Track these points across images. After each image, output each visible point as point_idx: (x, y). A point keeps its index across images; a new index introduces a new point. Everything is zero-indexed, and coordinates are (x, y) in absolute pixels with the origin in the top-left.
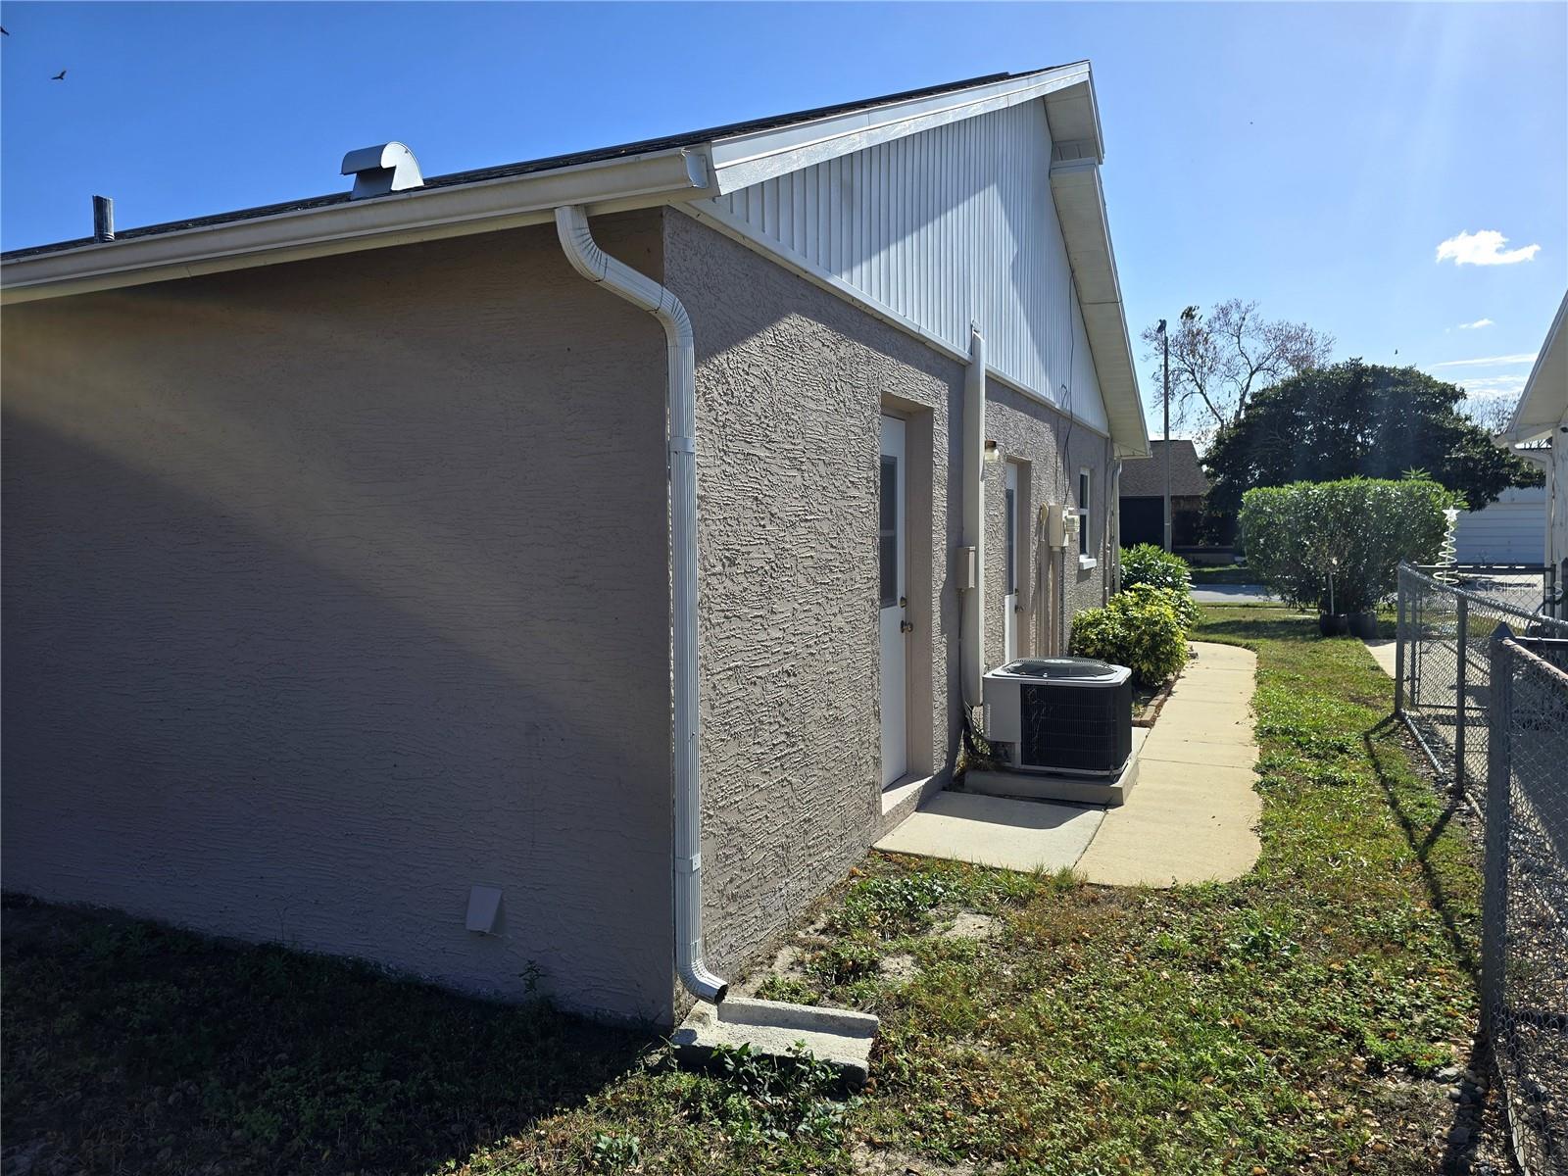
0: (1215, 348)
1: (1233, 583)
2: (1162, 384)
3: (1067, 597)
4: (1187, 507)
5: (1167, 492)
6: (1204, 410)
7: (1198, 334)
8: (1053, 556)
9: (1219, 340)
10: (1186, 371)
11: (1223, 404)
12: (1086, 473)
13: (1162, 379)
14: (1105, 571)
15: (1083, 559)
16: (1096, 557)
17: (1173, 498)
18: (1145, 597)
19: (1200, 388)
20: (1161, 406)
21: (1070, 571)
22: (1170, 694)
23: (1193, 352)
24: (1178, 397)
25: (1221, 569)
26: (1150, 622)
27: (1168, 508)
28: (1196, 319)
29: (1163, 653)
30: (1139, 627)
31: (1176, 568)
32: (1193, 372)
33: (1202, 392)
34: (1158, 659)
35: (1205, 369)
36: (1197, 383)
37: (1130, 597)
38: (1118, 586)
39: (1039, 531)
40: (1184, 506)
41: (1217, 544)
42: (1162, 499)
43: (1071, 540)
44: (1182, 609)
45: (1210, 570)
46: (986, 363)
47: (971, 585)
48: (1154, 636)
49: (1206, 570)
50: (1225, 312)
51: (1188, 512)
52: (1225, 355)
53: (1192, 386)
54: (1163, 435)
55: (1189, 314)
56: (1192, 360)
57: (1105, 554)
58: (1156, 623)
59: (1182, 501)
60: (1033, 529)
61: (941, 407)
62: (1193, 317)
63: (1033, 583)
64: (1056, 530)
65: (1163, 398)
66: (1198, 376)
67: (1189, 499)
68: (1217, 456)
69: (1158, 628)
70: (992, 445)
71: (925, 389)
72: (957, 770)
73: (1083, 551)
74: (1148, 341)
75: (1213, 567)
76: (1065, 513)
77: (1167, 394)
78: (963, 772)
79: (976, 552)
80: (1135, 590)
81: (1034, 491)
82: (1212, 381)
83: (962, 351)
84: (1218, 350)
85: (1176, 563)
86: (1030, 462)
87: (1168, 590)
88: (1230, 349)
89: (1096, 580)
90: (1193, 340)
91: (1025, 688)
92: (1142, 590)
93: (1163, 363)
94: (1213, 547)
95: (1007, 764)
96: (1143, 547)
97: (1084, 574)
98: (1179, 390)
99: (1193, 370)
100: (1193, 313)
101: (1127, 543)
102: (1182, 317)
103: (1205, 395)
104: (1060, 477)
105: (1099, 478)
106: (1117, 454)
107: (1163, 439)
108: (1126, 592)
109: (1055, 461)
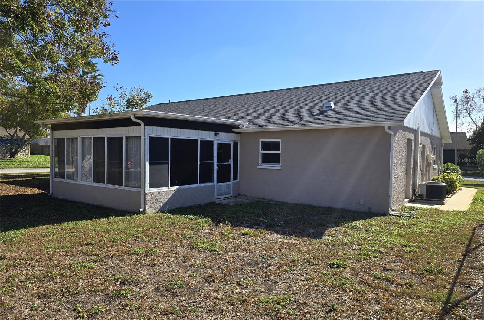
0: (475, 102)
1: (477, 176)
2: (456, 114)
3: (431, 173)
4: (463, 153)
5: (456, 148)
6: (470, 122)
7: (469, 98)
8: (429, 164)
9: (476, 100)
10: (464, 109)
11: (477, 120)
12: (435, 147)
13: (456, 112)
14: (439, 169)
15: (434, 165)
16: (437, 165)
17: (458, 150)
18: (449, 174)
19: (469, 115)
20: (455, 121)
21: (432, 168)
22: (454, 194)
23: (468, 104)
24: (461, 118)
25: (474, 172)
26: (449, 179)
27: (456, 153)
28: (469, 93)
29: (453, 186)
30: (447, 180)
31: (457, 169)
32: (467, 110)
33: (470, 116)
34: (452, 187)
35: (471, 109)
36: (468, 114)
37: (445, 174)
38: (442, 172)
39: (426, 159)
40: (462, 153)
41: (473, 165)
42: (454, 151)
43: (432, 161)
44: (458, 177)
45: (470, 172)
46: (420, 129)
47: (417, 168)
48: (451, 182)
49: (469, 172)
50: (479, 91)
51: (463, 155)
52: (479, 104)
53: (466, 114)
54: (455, 130)
55: (466, 92)
56: (467, 106)
57: (439, 165)
58: (452, 179)
59: (461, 151)
60: (425, 159)
61: (413, 138)
62: (467, 93)
63: (425, 169)
64: (429, 159)
65: (456, 118)
66: (469, 111)
67: (464, 150)
68: (473, 138)
69: (452, 180)
70: (421, 144)
71: (411, 136)
72: (413, 200)
73: (434, 164)
74: (451, 100)
75: (471, 171)
76: (432, 156)
77: (457, 117)
78: (414, 200)
79: (418, 162)
80: (447, 173)
81: (426, 151)
82: (473, 113)
83: (416, 128)
84: (476, 103)
85: (458, 168)
86: (425, 146)
87: (455, 173)
88: (480, 103)
89: (437, 170)
90: (467, 100)
91: (427, 185)
92: (448, 172)
93: (456, 107)
94: (471, 165)
95: (423, 198)
96: (449, 163)
97: (434, 169)
98: (462, 116)
99: (467, 109)
100: (467, 91)
101: (444, 163)
102: (463, 92)
103: (471, 117)
104: (430, 148)
105: (438, 147)
106: (442, 142)
107: (455, 132)
108: (444, 173)
109: (430, 145)
